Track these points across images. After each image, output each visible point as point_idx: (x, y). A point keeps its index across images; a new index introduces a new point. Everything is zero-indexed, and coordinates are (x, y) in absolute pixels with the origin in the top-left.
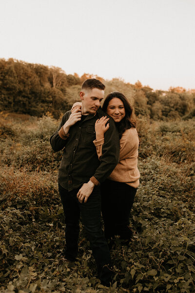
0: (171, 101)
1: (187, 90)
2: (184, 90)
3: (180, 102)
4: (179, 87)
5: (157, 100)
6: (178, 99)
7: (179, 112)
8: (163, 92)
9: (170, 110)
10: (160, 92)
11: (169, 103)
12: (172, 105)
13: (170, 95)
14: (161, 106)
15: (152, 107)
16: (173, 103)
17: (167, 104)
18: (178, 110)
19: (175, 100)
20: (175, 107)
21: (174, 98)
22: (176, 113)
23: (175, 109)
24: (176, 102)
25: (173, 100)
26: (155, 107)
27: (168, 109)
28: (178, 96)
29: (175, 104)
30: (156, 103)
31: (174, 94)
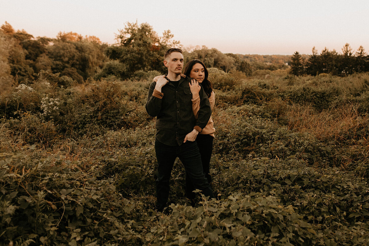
0: (64, 54)
1: (84, 37)
2: (80, 38)
3: (77, 54)
4: (71, 33)
5: (41, 53)
6: (73, 50)
7: (77, 69)
8: (49, 40)
9: (64, 67)
10: (45, 40)
11: (60, 56)
12: (66, 59)
13: (61, 44)
14: (49, 60)
15: (36, 63)
16: (67, 56)
17: (59, 58)
18: (76, 66)
19: (69, 52)
20: (70, 62)
21: (67, 49)
22: (73, 70)
23: (70, 65)
24: (71, 55)
25: (67, 52)
26: (41, 62)
27: (60, 65)
28: (73, 46)
29: (70, 58)
30: (42, 57)
31: (67, 44)
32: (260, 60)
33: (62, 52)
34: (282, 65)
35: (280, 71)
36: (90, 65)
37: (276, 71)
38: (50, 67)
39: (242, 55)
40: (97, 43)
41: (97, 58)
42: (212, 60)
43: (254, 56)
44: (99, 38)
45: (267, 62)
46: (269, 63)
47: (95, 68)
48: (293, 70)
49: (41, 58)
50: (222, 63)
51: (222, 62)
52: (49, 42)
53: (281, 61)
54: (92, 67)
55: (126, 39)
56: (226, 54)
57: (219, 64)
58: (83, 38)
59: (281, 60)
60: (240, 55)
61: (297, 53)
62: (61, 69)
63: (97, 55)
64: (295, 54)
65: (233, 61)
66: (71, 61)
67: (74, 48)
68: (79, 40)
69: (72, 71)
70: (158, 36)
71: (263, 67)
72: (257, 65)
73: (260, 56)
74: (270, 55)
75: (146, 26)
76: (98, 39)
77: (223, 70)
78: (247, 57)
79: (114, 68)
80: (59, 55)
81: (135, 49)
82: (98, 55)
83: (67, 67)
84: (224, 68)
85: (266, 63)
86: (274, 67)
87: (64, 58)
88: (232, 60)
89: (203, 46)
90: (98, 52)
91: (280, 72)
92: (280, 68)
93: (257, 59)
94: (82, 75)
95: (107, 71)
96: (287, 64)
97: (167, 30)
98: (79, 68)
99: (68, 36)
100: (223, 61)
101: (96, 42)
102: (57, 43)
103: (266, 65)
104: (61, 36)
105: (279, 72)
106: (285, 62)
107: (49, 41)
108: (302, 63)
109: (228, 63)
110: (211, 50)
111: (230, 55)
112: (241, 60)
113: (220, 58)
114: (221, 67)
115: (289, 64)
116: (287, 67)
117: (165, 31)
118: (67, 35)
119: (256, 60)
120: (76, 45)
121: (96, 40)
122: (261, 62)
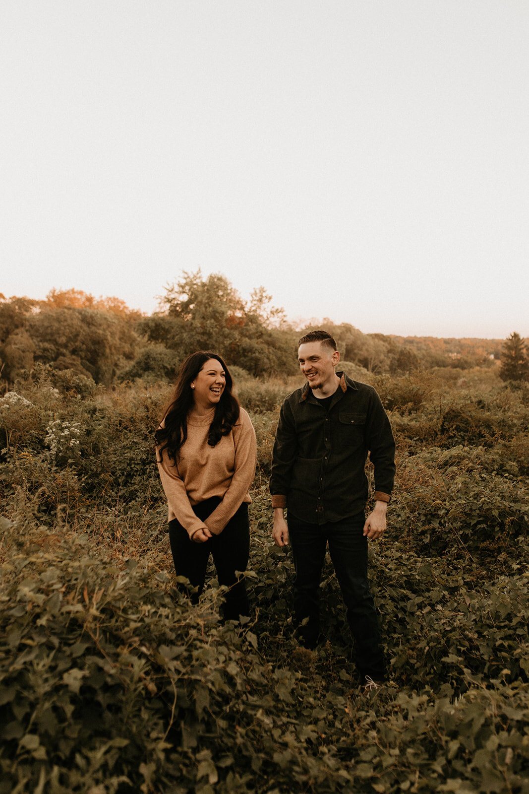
0: (58, 329)
1: (97, 298)
2: (90, 299)
4: (73, 291)
5: (17, 327)
6: (77, 322)
7: (82, 359)
8: (33, 303)
9: (59, 354)
10: (24, 304)
11: (52, 334)
12: (63, 340)
13: (54, 311)
14: (31, 341)
15: (6, 346)
16: (64, 334)
17: (48, 337)
18: (80, 353)
19: (68, 325)
20: (69, 345)
21: (66, 320)
22: (74, 360)
23: (70, 352)
24: (72, 333)
25: (65, 327)
26: (15, 344)
27: (52, 350)
28: (77, 314)
29: (70, 337)
30: (17, 334)
31: (66, 311)
32: (438, 348)
33: (56, 325)
34: (483, 358)
35: (478, 371)
36: (108, 351)
37: (471, 370)
38: (32, 355)
39: (400, 337)
40: (121, 309)
41: (120, 339)
42: (342, 346)
43: (426, 340)
44: (125, 301)
45: (451, 351)
46: (455, 354)
47: (116, 358)
48: (507, 370)
49: (15, 337)
50: (362, 353)
51: (361, 350)
52: (31, 307)
53: (480, 351)
54: (109, 355)
55: (179, 302)
56: (371, 335)
57: (355, 354)
58: (94, 299)
59: (481, 349)
60: (397, 337)
61: (516, 336)
62: (52, 357)
63: (120, 332)
64: (511, 338)
65: (384, 348)
66: (72, 343)
67: (78, 319)
68: (87, 304)
69: (72, 362)
70: (241, 300)
71: (443, 362)
72: (431, 356)
73: (437, 339)
74: (457, 337)
75: (220, 279)
76: (123, 303)
77: (364, 367)
78: (410, 341)
79: (154, 359)
80: (49, 331)
81: (197, 323)
82: (123, 333)
83: (64, 355)
84: (365, 363)
85: (450, 355)
86: (466, 362)
87: (59, 337)
88: (383, 346)
89: (325, 319)
90: (123, 327)
91: (480, 371)
92: (477, 365)
93: (431, 345)
94: (89, 371)
95: (142, 364)
96: (492, 357)
97: (258, 287)
98: (85, 356)
99: (67, 296)
100: (364, 348)
101: (119, 307)
102: (48, 308)
103: (450, 357)
104: (54, 296)
105: (478, 373)
106: (491, 353)
107: (33, 305)
108: (525, 356)
109: (374, 352)
110: (339, 327)
111: (377, 336)
112: (400, 346)
113: (359, 343)
114: (360, 361)
115: (497, 357)
116: (493, 363)
117: (254, 289)
118: (66, 294)
119: (430, 348)
120: (83, 313)
121: (120, 304)
122: (439, 352)
